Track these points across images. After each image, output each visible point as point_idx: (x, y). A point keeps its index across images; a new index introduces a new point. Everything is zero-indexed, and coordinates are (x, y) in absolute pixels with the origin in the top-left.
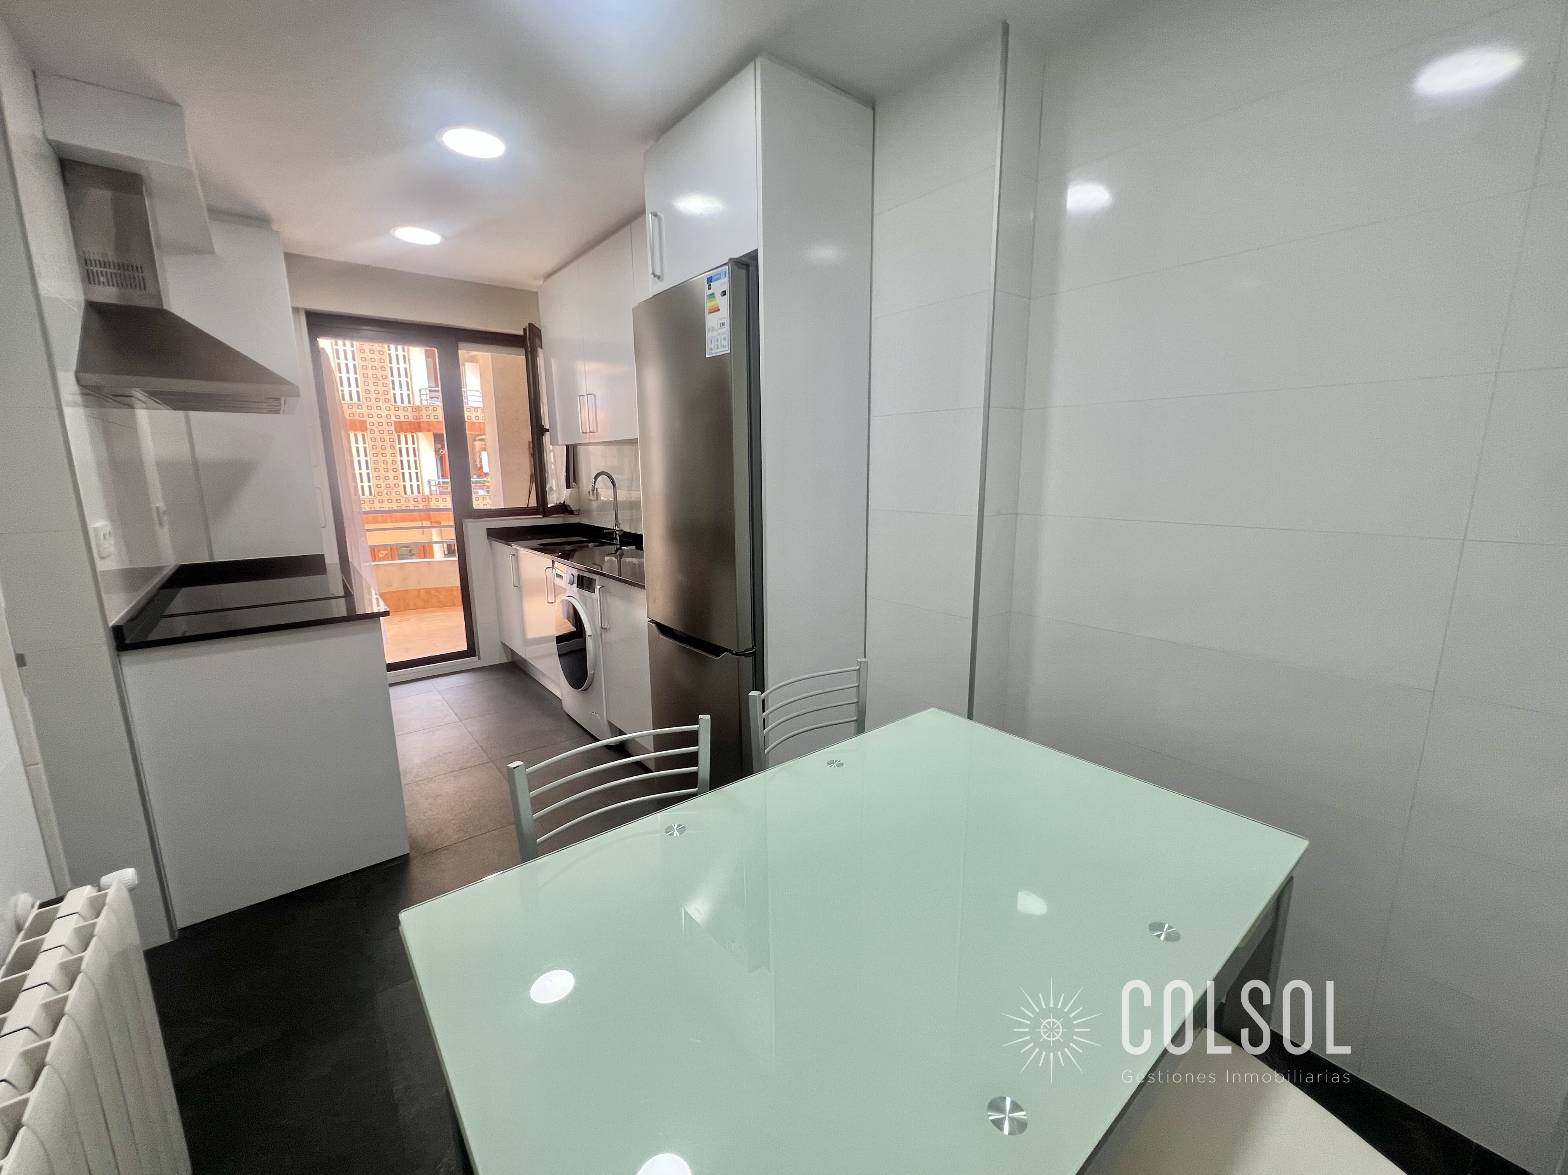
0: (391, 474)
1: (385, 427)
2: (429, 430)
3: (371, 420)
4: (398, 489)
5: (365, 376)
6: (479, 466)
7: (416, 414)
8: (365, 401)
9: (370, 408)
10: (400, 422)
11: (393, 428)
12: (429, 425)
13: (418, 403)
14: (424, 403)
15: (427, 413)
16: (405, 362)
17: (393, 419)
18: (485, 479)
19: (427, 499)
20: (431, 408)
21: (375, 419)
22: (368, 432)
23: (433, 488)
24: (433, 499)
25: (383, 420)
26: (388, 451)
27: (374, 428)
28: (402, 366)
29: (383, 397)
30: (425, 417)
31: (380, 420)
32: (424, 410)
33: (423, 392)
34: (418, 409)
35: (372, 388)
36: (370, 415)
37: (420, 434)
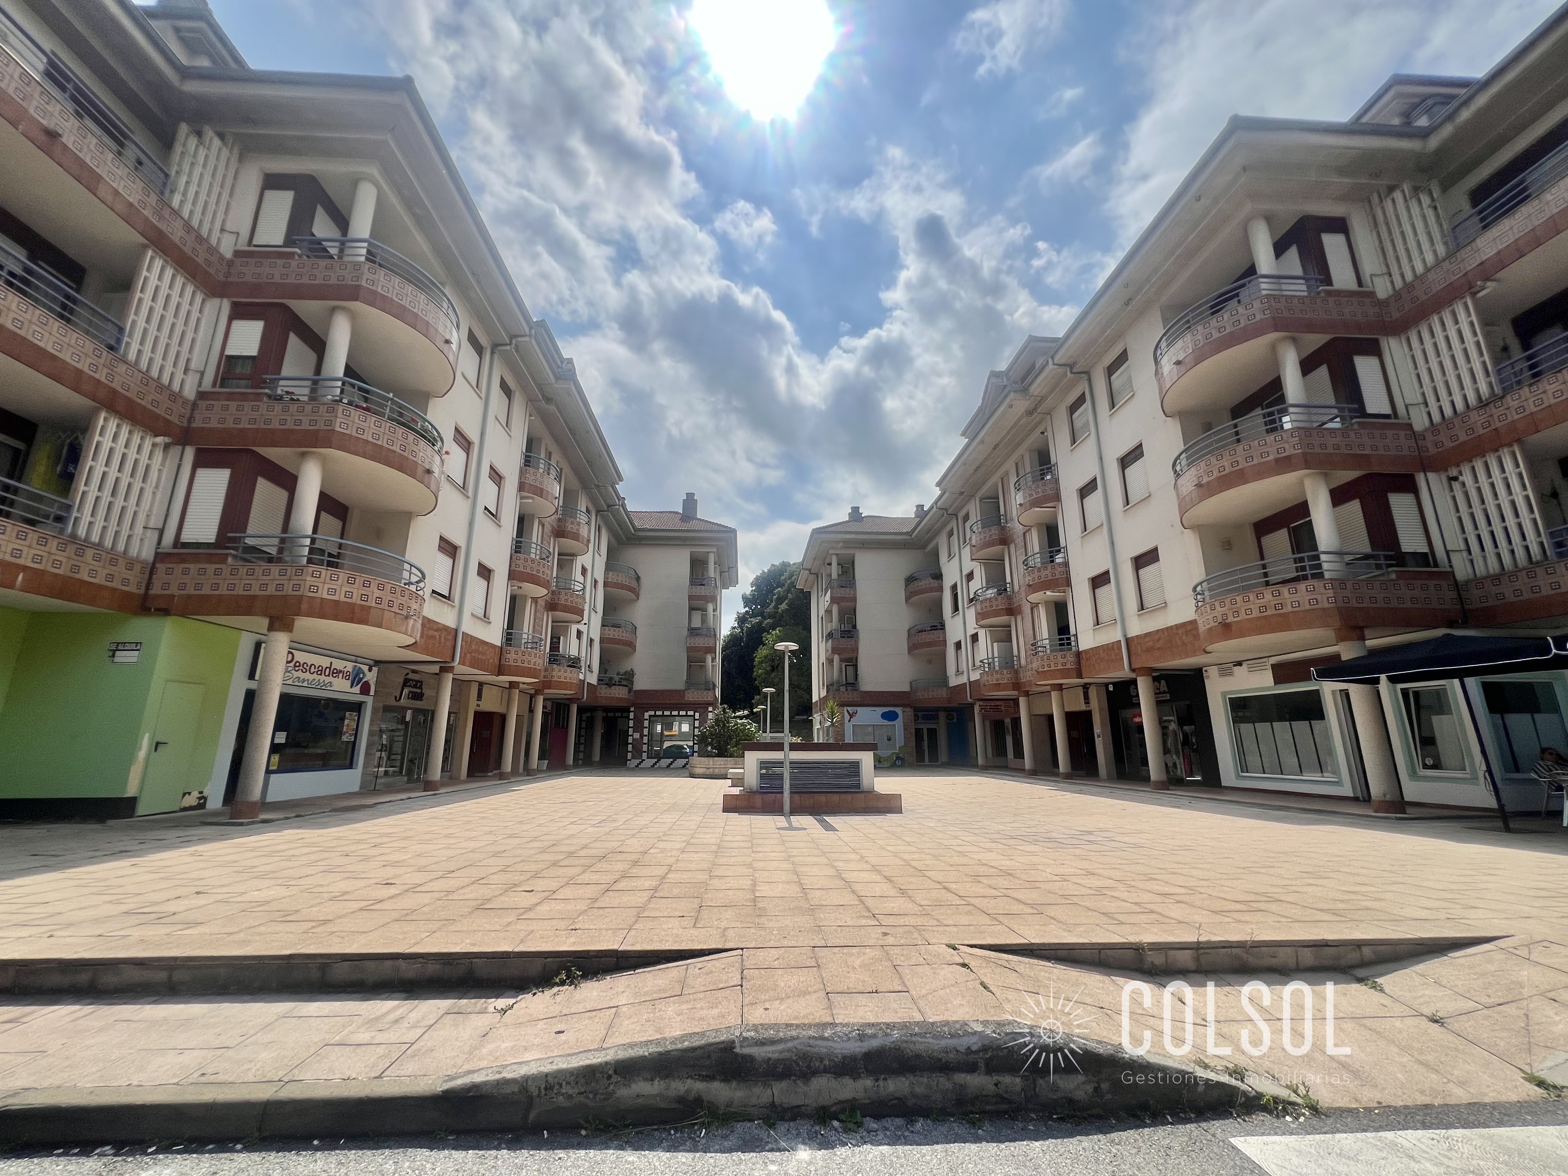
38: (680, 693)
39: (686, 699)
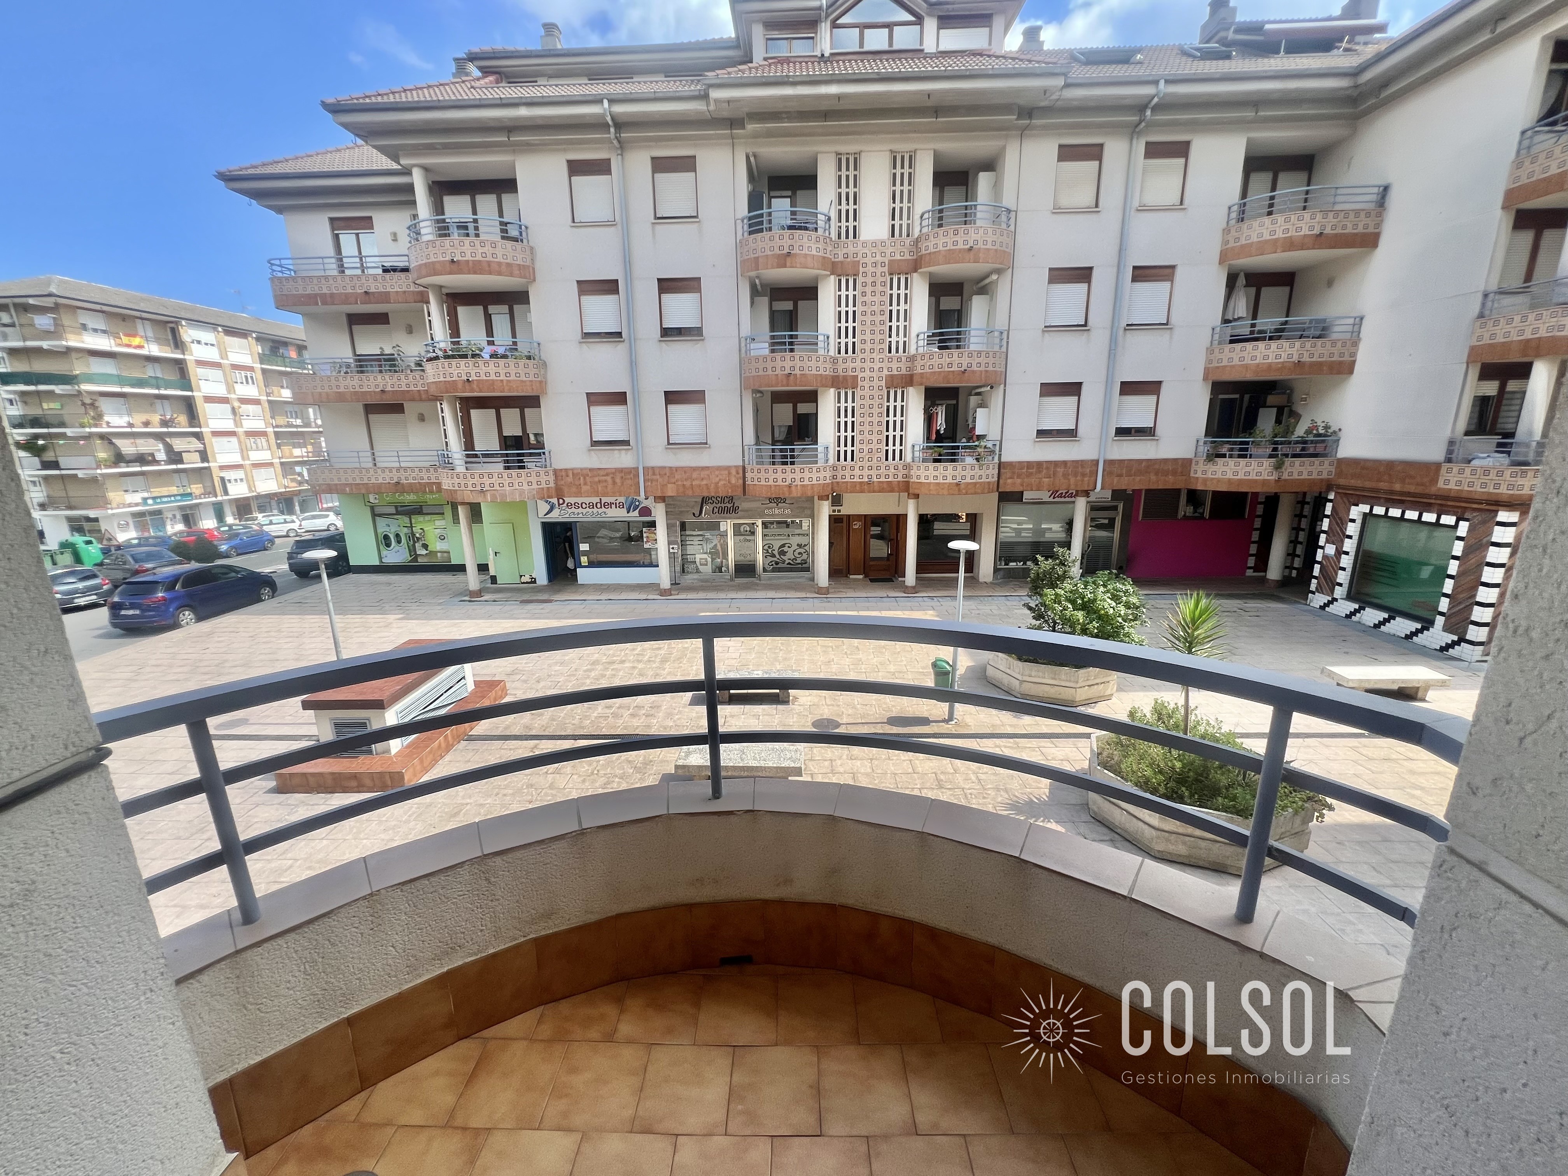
0: (875, 437)
1: (876, 383)
2: (921, 384)
3: (862, 375)
4: (879, 455)
5: (863, 323)
6: (970, 426)
7: (909, 364)
8: (859, 353)
9: (863, 360)
10: (892, 376)
11: (883, 383)
12: (922, 378)
13: (913, 351)
14: (921, 350)
15: (922, 363)
16: (906, 302)
17: (885, 372)
18: (976, 443)
19: (907, 467)
20: (927, 356)
21: (867, 374)
22: (859, 388)
23: (917, 454)
24: (915, 468)
25: (874, 374)
26: (876, 410)
27: (864, 384)
28: (902, 307)
29: (877, 347)
30: (919, 368)
31: (871, 374)
32: (919, 359)
33: (921, 337)
34: (912, 359)
35: (868, 337)
36: (863, 370)
37: (911, 389)
38: (1431, 469)
39: (1441, 484)
